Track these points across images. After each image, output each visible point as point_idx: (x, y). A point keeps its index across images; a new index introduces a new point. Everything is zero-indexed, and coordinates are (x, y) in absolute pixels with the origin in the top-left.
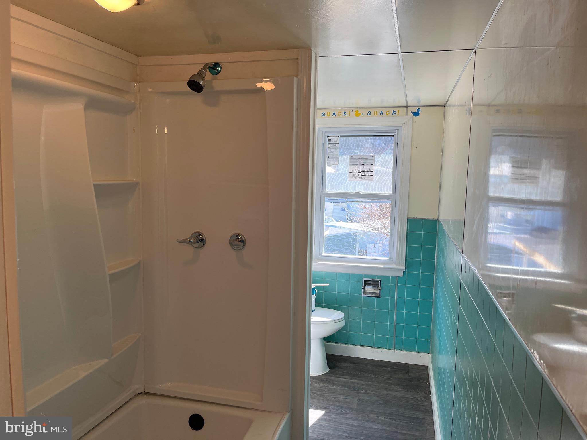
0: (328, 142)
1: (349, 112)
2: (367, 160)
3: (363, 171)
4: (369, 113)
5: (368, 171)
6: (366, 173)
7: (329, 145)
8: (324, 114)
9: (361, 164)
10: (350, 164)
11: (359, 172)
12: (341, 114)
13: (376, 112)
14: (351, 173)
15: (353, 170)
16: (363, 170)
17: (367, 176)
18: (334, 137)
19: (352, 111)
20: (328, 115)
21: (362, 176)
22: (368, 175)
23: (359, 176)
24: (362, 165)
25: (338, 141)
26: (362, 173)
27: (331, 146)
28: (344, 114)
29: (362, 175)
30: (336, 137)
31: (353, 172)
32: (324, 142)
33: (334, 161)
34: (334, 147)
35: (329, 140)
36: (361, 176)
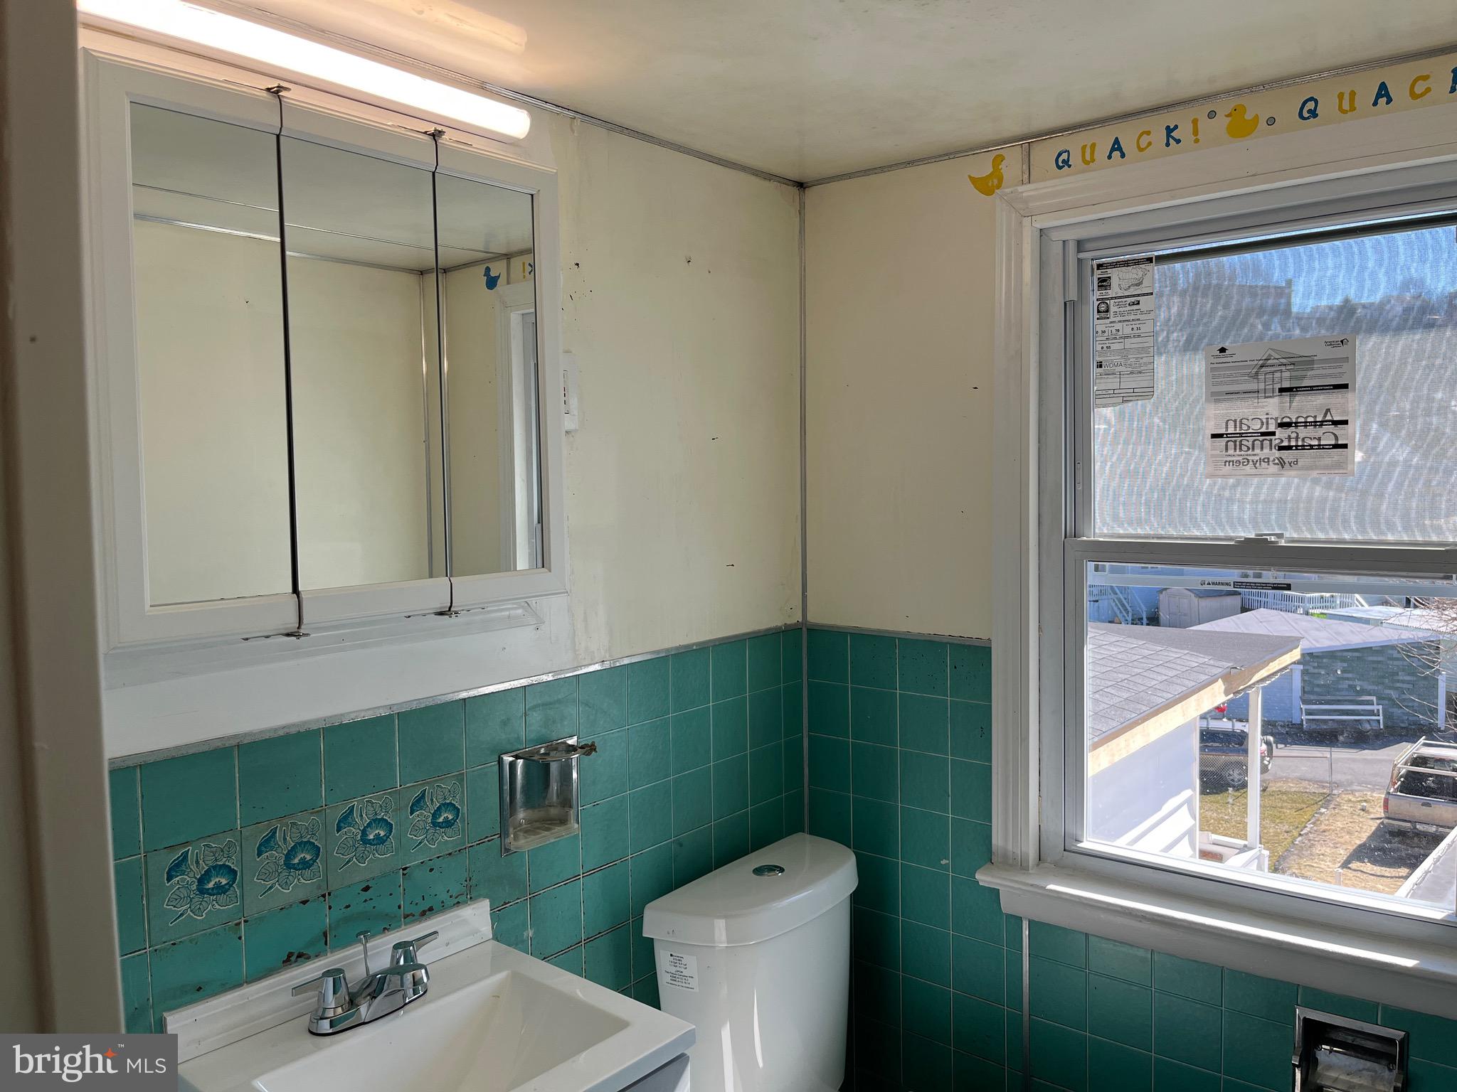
0: (1097, 294)
1: (1195, 122)
2: (1312, 362)
3: (1288, 425)
4: (1311, 105)
5: (1314, 424)
6: (1303, 432)
7: (1103, 307)
8: (1064, 156)
9: (1277, 386)
10: (1213, 394)
11: (1264, 430)
12: (1150, 144)
13: (1347, 97)
14: (1220, 436)
15: (1231, 424)
16: (1286, 420)
17: (1311, 447)
18: (1126, 263)
19: (1212, 115)
20: (1088, 157)
21: (1281, 448)
22: (1316, 442)
23: (1266, 450)
24: (1282, 390)
25: (1145, 283)
26: (1281, 433)
27: (1113, 309)
28: (1169, 136)
29: (1285, 444)
30: (1137, 262)
31: (1231, 430)
32: (1073, 295)
33: (1129, 382)
34: (1129, 313)
35: (1102, 280)
36: (1277, 454)
